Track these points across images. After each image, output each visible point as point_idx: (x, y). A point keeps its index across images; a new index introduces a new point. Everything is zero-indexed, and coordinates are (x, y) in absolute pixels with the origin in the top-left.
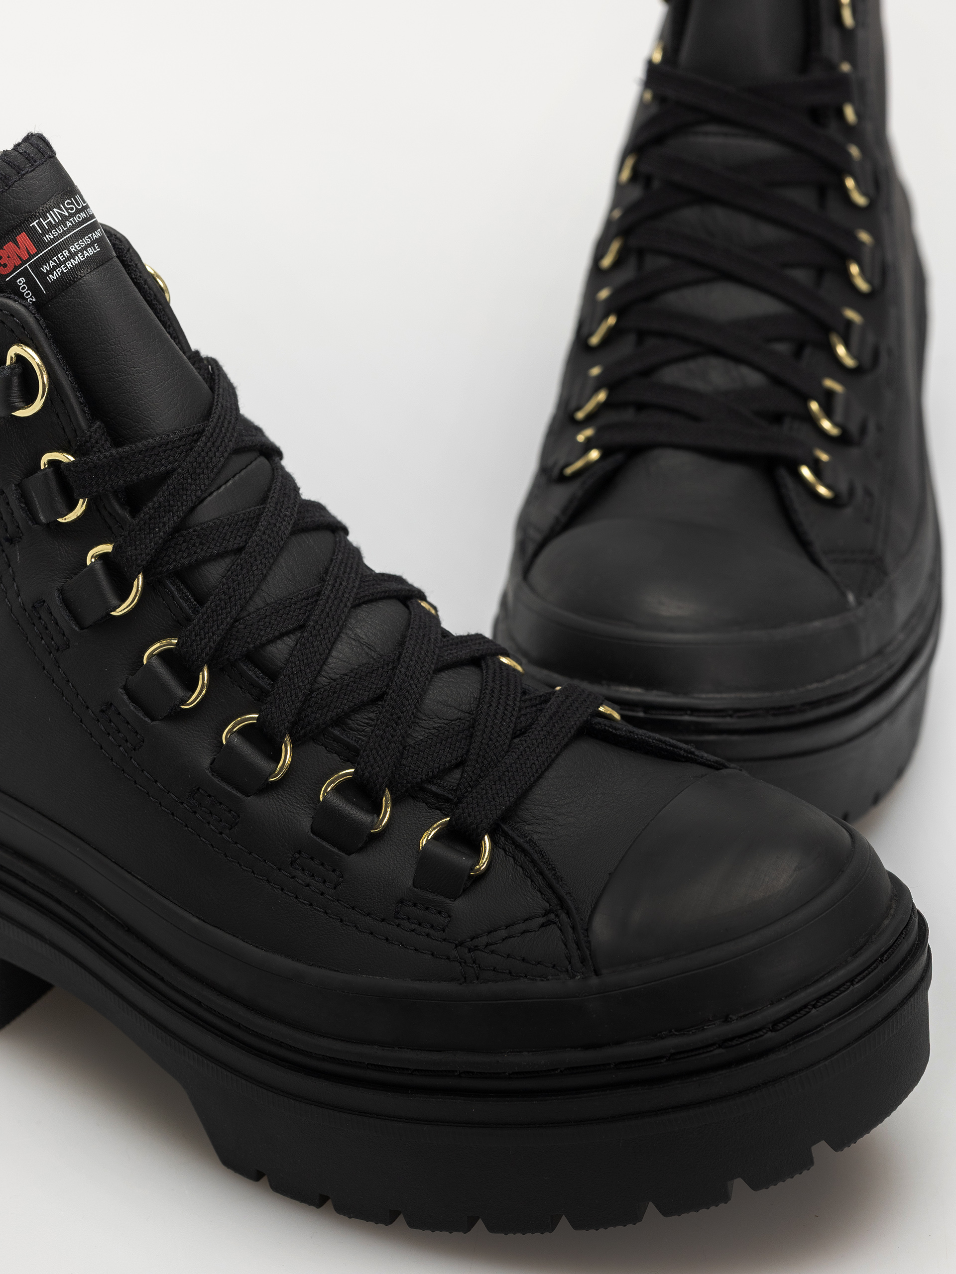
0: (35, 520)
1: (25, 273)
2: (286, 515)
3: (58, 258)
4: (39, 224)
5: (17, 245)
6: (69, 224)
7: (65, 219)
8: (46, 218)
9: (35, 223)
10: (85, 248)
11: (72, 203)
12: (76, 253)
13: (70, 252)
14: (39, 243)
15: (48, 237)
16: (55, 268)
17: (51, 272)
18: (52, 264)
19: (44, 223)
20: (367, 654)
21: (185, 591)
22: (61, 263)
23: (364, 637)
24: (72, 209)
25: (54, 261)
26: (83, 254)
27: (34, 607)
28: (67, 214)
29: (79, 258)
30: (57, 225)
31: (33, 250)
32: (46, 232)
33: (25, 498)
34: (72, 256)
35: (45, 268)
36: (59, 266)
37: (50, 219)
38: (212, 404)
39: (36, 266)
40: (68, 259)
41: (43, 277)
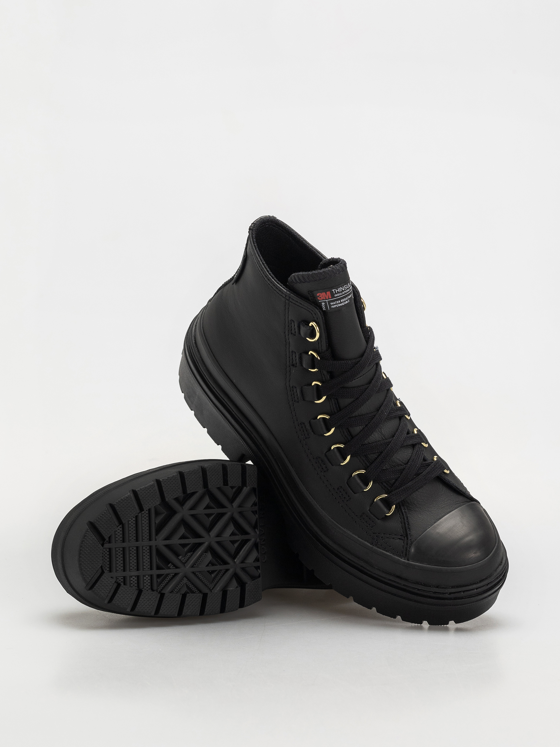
0: (302, 365)
1: (325, 302)
2: (374, 390)
3: (337, 302)
4: (335, 291)
5: (326, 294)
6: (343, 293)
7: (343, 291)
8: (337, 290)
9: (333, 290)
10: (345, 301)
11: (346, 287)
12: (342, 302)
13: (341, 301)
14: (333, 295)
15: (336, 295)
16: (335, 304)
17: (333, 305)
18: (334, 303)
19: (336, 291)
20: (382, 438)
21: (337, 404)
22: (337, 304)
23: (383, 432)
24: (346, 288)
25: (335, 303)
26: (344, 303)
27: (292, 387)
28: (344, 290)
29: (343, 304)
30: (340, 292)
31: (330, 297)
32: (336, 294)
33: (301, 358)
34: (341, 303)
35: (332, 304)
36: (336, 304)
37: (339, 290)
38: (365, 352)
39: (329, 302)
40: (339, 303)
41: (330, 305)
